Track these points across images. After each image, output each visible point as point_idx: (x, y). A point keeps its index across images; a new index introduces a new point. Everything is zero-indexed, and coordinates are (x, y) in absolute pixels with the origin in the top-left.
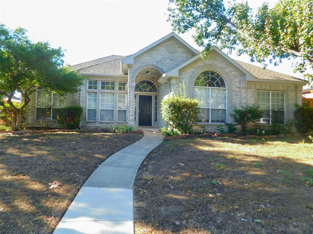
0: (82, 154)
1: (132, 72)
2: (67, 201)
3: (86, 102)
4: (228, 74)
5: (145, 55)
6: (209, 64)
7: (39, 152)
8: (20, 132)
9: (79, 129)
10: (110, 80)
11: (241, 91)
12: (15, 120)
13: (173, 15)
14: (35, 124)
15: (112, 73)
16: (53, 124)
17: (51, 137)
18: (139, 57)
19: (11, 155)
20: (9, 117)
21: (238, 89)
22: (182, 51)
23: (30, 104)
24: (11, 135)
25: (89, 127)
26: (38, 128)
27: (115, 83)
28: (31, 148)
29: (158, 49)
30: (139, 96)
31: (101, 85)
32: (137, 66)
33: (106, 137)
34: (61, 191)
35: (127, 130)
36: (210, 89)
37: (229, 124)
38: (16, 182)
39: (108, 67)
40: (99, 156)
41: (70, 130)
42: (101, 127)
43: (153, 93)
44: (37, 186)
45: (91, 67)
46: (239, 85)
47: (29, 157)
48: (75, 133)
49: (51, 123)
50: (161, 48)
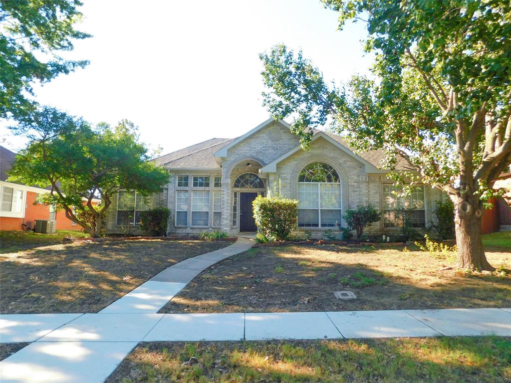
0: (156, 259)
1: (226, 166)
2: (134, 287)
3: (174, 203)
4: (343, 165)
5: (242, 145)
6: (317, 155)
7: (117, 257)
8: (99, 239)
9: (166, 236)
10: (204, 175)
11: (361, 186)
12: (94, 225)
13: (268, 100)
14: (116, 231)
15: (206, 167)
16: (135, 230)
17: (131, 244)
18: (234, 148)
19: (94, 258)
20: (88, 222)
21: (356, 184)
22: (289, 138)
23: (111, 206)
24: (91, 242)
25: (178, 233)
26: (119, 235)
27: (210, 178)
28: (110, 253)
29: (258, 137)
30: (241, 193)
31: (193, 182)
32: (232, 159)
33: (191, 244)
34: (131, 282)
35: (218, 237)
36: (319, 185)
37: (345, 229)
38: (99, 275)
39: (203, 157)
40: (171, 260)
41: (155, 237)
42: (191, 233)
43: (258, 189)
44: (114, 278)
45: (181, 159)
46: (358, 178)
47: (108, 260)
48: (159, 240)
49: (134, 229)
50: (262, 135)
